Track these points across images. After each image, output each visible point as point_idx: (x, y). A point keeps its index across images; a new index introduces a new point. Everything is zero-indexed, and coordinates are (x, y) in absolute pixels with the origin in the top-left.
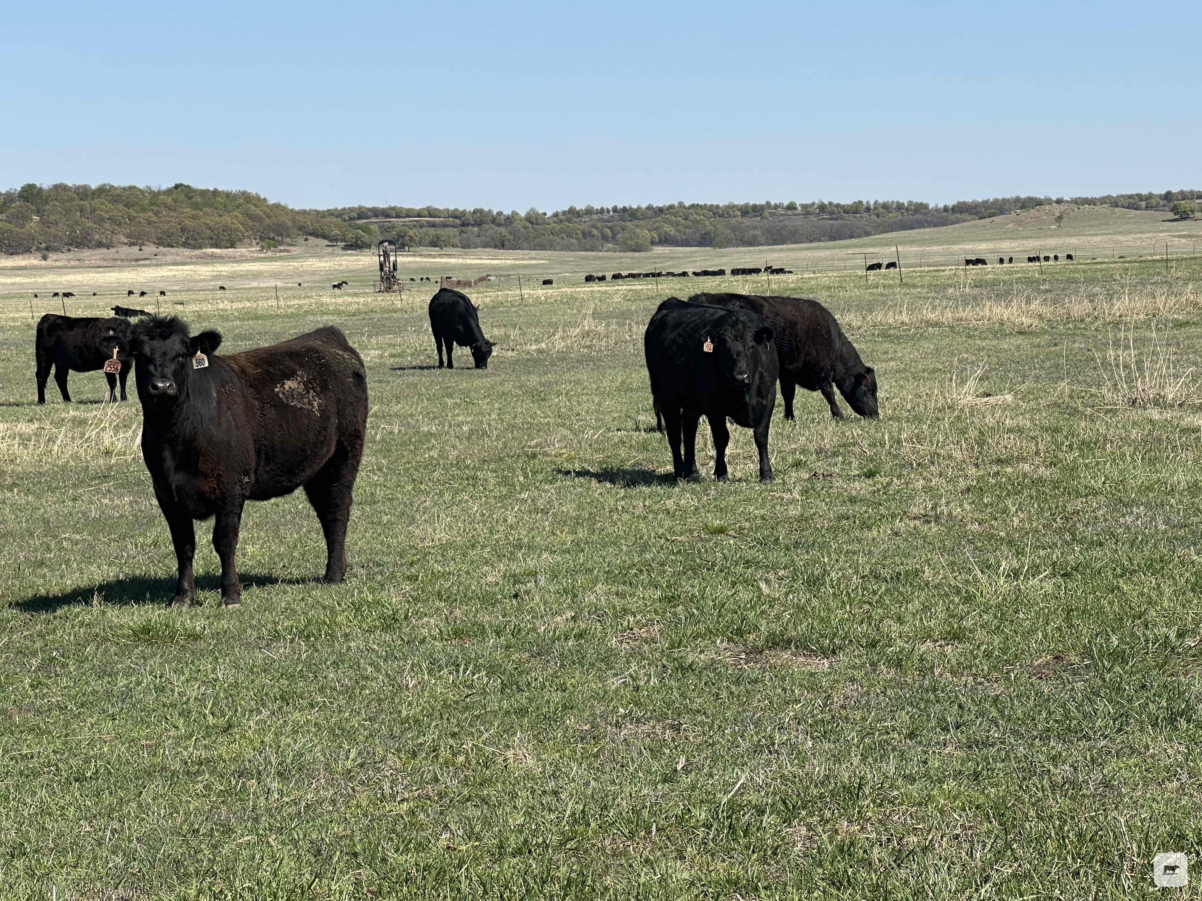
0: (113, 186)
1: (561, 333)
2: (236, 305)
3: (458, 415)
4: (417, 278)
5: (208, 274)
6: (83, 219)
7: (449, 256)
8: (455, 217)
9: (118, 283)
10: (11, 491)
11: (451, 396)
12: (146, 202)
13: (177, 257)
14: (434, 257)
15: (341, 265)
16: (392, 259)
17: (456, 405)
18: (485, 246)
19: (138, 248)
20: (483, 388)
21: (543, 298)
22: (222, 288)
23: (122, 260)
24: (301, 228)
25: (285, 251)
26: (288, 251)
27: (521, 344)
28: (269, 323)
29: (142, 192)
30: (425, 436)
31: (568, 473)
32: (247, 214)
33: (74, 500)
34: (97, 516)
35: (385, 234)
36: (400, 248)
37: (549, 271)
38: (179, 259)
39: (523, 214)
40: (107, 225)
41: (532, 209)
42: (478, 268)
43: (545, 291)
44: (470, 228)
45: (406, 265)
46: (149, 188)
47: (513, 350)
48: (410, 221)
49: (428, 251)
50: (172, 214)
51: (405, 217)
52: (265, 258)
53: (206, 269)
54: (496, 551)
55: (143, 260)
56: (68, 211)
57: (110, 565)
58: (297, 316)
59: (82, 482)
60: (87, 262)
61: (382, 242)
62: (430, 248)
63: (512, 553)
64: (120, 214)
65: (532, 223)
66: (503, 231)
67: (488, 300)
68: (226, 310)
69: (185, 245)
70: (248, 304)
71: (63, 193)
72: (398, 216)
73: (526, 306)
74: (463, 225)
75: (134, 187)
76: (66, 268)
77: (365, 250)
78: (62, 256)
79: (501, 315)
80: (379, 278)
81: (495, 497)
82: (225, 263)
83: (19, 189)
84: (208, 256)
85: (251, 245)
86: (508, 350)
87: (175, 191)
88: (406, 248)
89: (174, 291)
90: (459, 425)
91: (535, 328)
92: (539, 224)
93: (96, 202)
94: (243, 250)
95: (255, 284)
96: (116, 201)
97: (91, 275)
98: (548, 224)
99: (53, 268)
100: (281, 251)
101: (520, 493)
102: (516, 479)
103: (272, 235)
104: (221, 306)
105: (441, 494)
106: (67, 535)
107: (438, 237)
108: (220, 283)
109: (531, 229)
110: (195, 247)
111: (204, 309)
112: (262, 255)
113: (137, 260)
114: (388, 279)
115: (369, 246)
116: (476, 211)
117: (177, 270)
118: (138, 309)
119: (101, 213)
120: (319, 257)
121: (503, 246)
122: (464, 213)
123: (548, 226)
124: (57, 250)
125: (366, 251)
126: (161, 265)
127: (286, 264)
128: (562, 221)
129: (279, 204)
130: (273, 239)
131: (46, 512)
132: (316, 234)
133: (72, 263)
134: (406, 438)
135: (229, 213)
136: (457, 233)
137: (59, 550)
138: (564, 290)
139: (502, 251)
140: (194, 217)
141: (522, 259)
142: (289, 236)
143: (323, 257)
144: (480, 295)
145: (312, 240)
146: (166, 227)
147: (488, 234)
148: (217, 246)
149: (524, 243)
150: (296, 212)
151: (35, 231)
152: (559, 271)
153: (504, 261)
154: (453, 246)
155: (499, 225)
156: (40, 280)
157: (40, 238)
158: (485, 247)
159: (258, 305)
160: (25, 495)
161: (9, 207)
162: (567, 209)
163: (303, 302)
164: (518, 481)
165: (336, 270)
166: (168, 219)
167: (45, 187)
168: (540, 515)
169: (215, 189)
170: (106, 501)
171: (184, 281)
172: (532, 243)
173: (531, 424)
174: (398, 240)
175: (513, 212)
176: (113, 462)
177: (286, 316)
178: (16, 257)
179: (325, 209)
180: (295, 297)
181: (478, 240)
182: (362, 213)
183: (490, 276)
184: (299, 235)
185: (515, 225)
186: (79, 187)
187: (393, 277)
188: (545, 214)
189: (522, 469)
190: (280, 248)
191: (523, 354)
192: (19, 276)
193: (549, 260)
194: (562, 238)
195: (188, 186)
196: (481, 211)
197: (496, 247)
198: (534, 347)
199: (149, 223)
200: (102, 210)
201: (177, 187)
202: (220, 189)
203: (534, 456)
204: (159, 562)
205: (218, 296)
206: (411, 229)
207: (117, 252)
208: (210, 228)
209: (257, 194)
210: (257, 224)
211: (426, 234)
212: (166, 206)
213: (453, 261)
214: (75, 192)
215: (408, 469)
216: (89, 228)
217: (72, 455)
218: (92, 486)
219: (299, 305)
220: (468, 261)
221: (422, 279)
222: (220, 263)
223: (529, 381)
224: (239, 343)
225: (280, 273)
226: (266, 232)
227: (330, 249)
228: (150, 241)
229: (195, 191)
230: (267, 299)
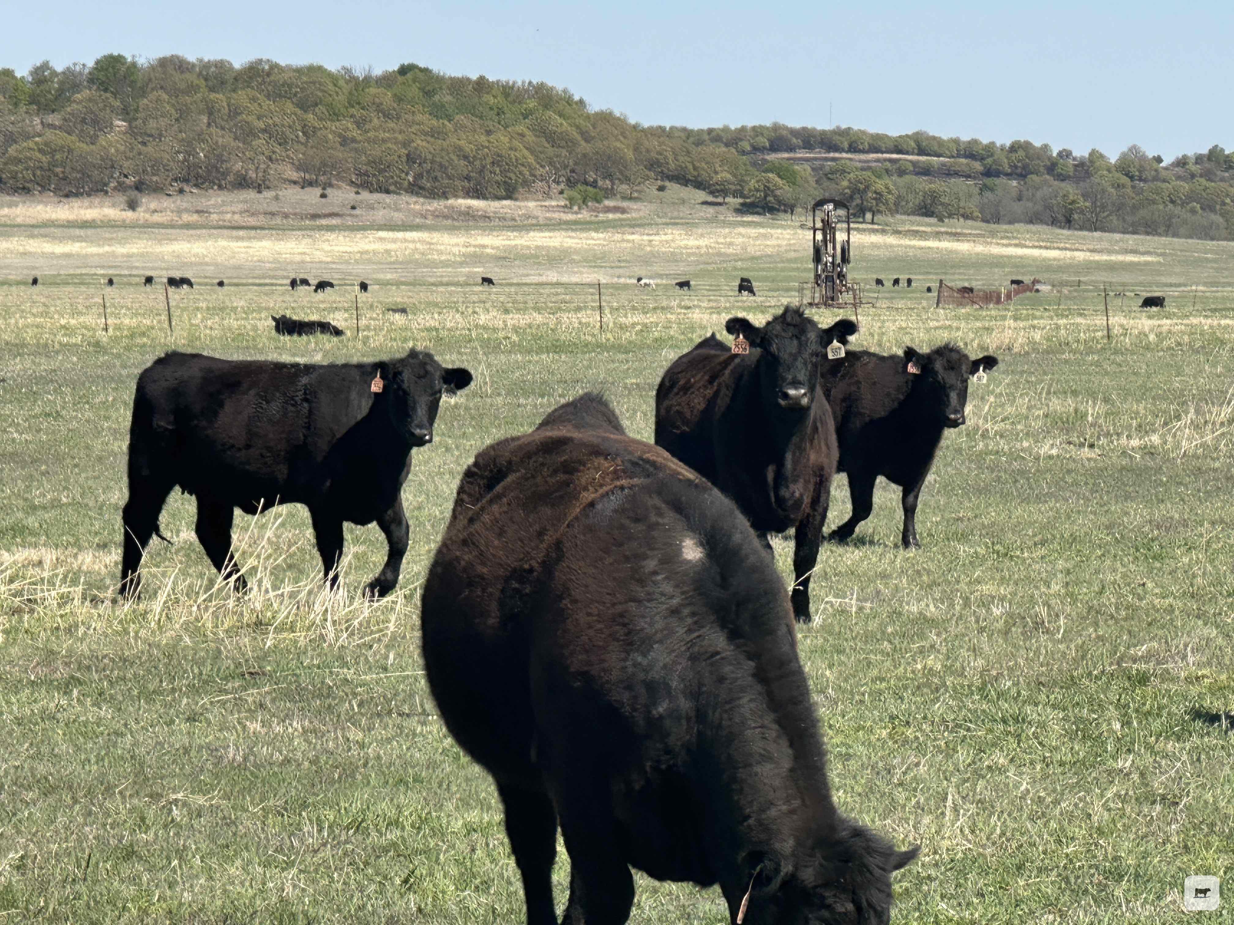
0: (277, 65)
1: (1191, 415)
2: (514, 319)
3: (978, 581)
4: (888, 278)
5: (456, 250)
6: (213, 130)
7: (956, 236)
8: (971, 156)
9: (276, 261)
10: (67, 693)
11: (963, 537)
12: (341, 98)
13: (396, 215)
14: (923, 235)
15: (731, 244)
16: (841, 237)
17: (976, 560)
18: (1033, 219)
19: (318, 191)
20: (1031, 524)
21: (1152, 337)
22: (487, 281)
23: (286, 216)
24: (653, 165)
25: (616, 209)
26: (623, 211)
27: (1108, 434)
28: (581, 361)
29: (333, 78)
30: (914, 622)
31: (1213, 718)
32: (543, 132)
33: (192, 719)
34: (239, 758)
35: (826, 183)
36: (855, 215)
37: (1164, 280)
38: (398, 216)
39: (1113, 158)
40: (259, 142)
41: (1134, 149)
42: (1016, 266)
43: (1155, 322)
44: (1001, 181)
45: (866, 252)
46: (348, 71)
47: (1092, 446)
48: (878, 160)
49: (912, 223)
50: (391, 125)
51: (868, 152)
52: (576, 222)
53: (454, 240)
54: (1067, 880)
55: (326, 216)
56: (183, 114)
57: (266, 865)
58: (641, 348)
59: (206, 682)
60: (214, 217)
61: (820, 204)
62: (918, 218)
63: (1102, 887)
64: (287, 121)
65: (1132, 178)
66: (1070, 189)
67: (1037, 336)
68: (495, 330)
69: (415, 189)
70: (539, 318)
71: (177, 77)
72: (853, 148)
73: (1116, 352)
74: (988, 173)
75: (320, 68)
76: (173, 227)
77: (782, 215)
78: (167, 203)
79: (1066, 368)
80: (812, 275)
81: (1062, 764)
82: (492, 229)
83: (91, 64)
84: (460, 213)
85: (548, 196)
86: (1082, 445)
87: (400, 79)
88: (869, 216)
89: (387, 283)
90: (986, 603)
91: (1138, 402)
92: (1145, 181)
93: (242, 97)
94: (531, 204)
95: (552, 276)
96: (280, 96)
97: (223, 243)
98: (1164, 181)
99: (147, 225)
100: (608, 210)
101: (1115, 758)
102: (1104, 727)
103: (591, 176)
104: (483, 319)
105: (950, 751)
106: (180, 796)
107: (934, 197)
108: (479, 271)
109: (1129, 190)
110: (433, 194)
111: (449, 325)
112: (570, 217)
113: (315, 216)
114: (829, 279)
115: (789, 208)
116: (1015, 147)
117: (394, 241)
118: (314, 318)
119: (250, 118)
120: (688, 225)
121: (1068, 222)
122: (990, 149)
123: (1165, 185)
124: (157, 190)
125: (785, 219)
126: (364, 228)
127: (618, 237)
128: (1193, 176)
129: (611, 114)
130: (594, 184)
131: (136, 744)
132: (682, 179)
133: (187, 218)
134: (873, 625)
135: (506, 127)
136: (976, 191)
137: (165, 826)
138: (1194, 321)
139: (1066, 232)
140: (434, 133)
141: (1110, 252)
142: (627, 180)
143: (695, 225)
144: (1021, 324)
145: (674, 190)
146: (376, 151)
147: (1039, 194)
148: (478, 194)
149: (1114, 218)
150: (643, 131)
151: (117, 150)
152: (1182, 280)
153: (1069, 254)
154: (966, 217)
155: (1062, 178)
156: (121, 250)
157: (126, 164)
158: (1031, 222)
159: (559, 322)
160: (96, 704)
161: (68, 100)
162: (1205, 151)
163: (651, 318)
164: (1111, 731)
165: (719, 254)
166: (382, 135)
167: (142, 61)
168: (1158, 807)
169: (482, 78)
170: (254, 726)
171: (409, 263)
172: (1129, 219)
173: (1136, 609)
174: (851, 198)
175: (1093, 153)
176: (269, 643)
177: (619, 348)
178: (76, 203)
179: (705, 127)
180: (634, 308)
181: (1018, 208)
182: (781, 138)
183: (1038, 282)
184: (648, 178)
185: (1096, 179)
186: (207, 65)
187: (841, 276)
188: (1159, 160)
189: (1118, 705)
190: (607, 203)
191: (1114, 456)
192: (80, 239)
193: (1163, 255)
194: (1193, 211)
195: (426, 71)
196: (1027, 146)
197: (1054, 222)
198: (1135, 442)
199: (345, 141)
200: (250, 113)
201: (404, 70)
202: (491, 78)
203: (1143, 679)
204: (366, 864)
205: (475, 298)
206: (879, 177)
207: (277, 198)
208: (466, 157)
209: (565, 91)
210: (564, 152)
211: (910, 188)
212: (379, 108)
213: (963, 247)
214: (200, 74)
215: (880, 693)
216: (224, 147)
217: (187, 623)
218: (227, 692)
219: (645, 325)
220: (996, 250)
221: (896, 282)
222: (484, 229)
223: (1127, 514)
224: (522, 401)
225: (603, 256)
226: (578, 168)
227: (711, 210)
228: (341, 179)
229: (440, 79)
230: (578, 309)
